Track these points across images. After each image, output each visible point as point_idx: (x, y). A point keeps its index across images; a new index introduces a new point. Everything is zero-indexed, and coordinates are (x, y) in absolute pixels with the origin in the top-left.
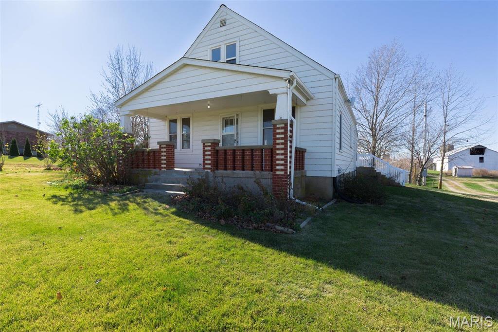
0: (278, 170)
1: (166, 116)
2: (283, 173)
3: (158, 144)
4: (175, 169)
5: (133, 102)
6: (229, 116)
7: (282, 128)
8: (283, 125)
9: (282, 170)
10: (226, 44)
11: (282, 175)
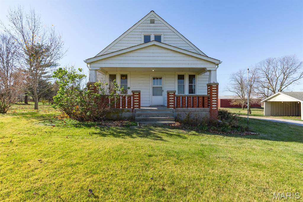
0: (213, 107)
1: (107, 72)
2: (216, 108)
3: (132, 92)
4: (141, 108)
5: (104, 62)
6: (156, 76)
7: (215, 87)
8: (216, 86)
9: (215, 107)
10: (154, 34)
11: (215, 109)
